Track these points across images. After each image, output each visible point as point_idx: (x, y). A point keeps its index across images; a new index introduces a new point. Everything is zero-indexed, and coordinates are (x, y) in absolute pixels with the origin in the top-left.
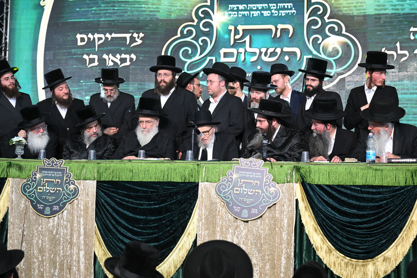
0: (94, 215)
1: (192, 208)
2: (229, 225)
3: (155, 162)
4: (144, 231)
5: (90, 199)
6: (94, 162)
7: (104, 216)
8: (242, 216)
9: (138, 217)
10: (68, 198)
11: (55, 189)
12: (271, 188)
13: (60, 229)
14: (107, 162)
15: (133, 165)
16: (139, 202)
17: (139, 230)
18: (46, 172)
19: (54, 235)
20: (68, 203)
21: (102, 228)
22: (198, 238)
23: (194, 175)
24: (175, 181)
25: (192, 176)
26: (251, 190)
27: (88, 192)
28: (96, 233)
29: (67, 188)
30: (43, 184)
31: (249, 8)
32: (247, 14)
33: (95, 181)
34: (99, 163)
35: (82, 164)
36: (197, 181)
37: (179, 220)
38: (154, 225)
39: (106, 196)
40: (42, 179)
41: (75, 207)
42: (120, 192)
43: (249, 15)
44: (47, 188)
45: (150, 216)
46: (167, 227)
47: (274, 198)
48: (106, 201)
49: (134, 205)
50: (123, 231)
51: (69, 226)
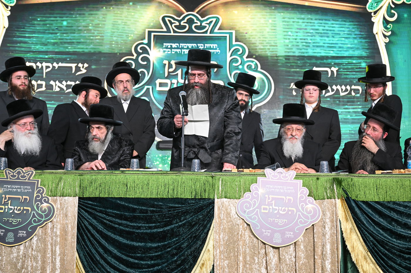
0: (75, 243)
1: (206, 231)
2: (254, 253)
3: (156, 174)
4: (142, 262)
5: (70, 221)
6: (75, 173)
7: (88, 243)
8: (274, 242)
9: (135, 244)
10: (39, 221)
11: (22, 208)
12: (308, 204)
13: (28, 261)
14: (93, 173)
15: (128, 177)
16: (135, 224)
17: (136, 261)
18: (9, 186)
19: (19, 270)
20: (39, 227)
21: (85, 259)
22: (215, 270)
23: (207, 190)
24: (183, 197)
25: (205, 191)
26: (283, 208)
27: (67, 212)
28: (77, 266)
29: (38, 207)
30: (4, 202)
31: (180, 47)
32: (179, 51)
33: (77, 198)
34: (82, 175)
35: (58, 176)
36: (211, 197)
37: (189, 247)
38: (156, 254)
39: (91, 216)
40: (4, 196)
41: (49, 231)
42: (110, 212)
43: (180, 52)
44: (10, 207)
45: (149, 243)
46: (173, 255)
47: (313, 217)
48: (91, 224)
49: (128, 228)
50: (114, 263)
51: (39, 258)
